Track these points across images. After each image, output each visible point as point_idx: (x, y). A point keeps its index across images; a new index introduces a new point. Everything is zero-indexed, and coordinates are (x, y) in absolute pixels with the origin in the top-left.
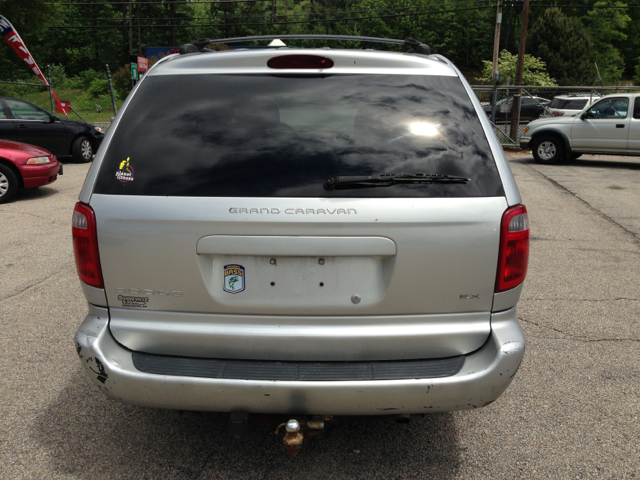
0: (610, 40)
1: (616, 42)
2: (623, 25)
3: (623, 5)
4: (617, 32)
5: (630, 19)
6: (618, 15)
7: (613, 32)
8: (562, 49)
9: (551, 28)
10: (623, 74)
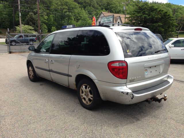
0: (43, 22)
1: (45, 23)
2: (46, 19)
3: (45, 13)
4: (45, 20)
5: (48, 17)
6: (44, 16)
7: (44, 20)
8: (36, 24)
9: (32, 18)
10: (48, 31)
